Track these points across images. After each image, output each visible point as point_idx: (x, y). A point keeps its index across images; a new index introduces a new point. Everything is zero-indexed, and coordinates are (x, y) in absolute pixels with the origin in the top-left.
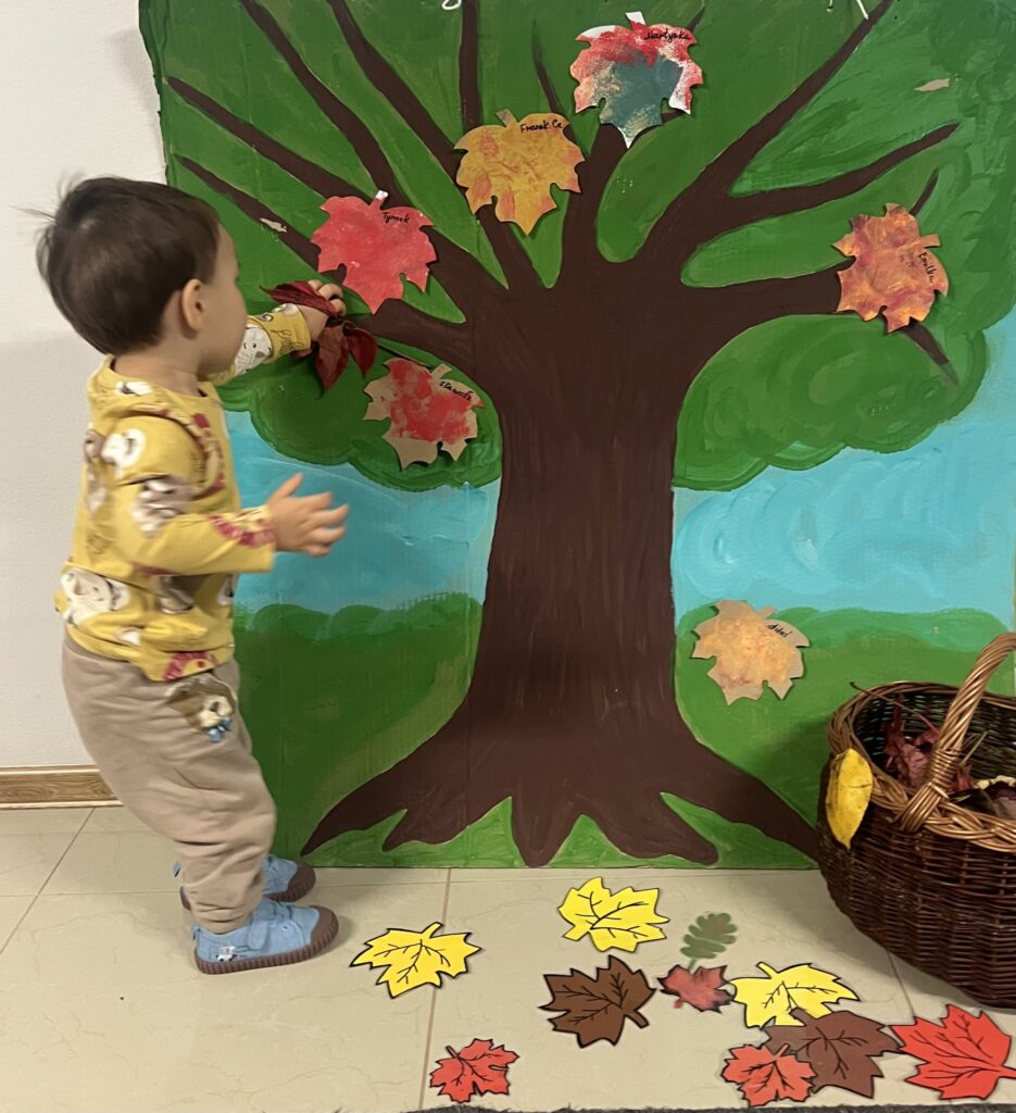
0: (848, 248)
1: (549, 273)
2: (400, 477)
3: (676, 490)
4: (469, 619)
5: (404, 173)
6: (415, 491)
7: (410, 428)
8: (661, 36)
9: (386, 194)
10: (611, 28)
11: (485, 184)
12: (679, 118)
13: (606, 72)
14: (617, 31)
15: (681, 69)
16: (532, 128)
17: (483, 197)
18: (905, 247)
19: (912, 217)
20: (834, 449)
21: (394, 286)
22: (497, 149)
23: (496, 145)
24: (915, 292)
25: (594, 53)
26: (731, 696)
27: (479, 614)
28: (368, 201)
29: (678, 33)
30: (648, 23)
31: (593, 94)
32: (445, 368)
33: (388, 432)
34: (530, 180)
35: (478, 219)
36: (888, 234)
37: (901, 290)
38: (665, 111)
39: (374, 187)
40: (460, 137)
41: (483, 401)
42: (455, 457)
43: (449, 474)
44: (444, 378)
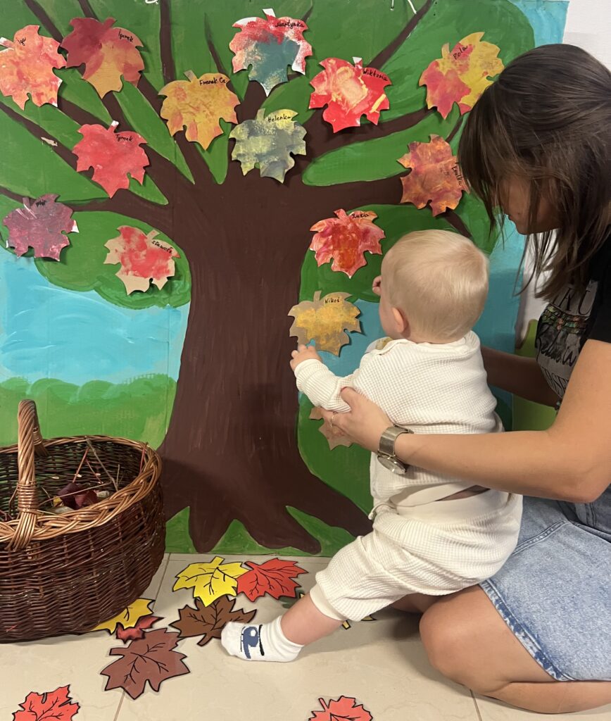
0: (407, 162)
1: (220, 174)
2: (126, 300)
4: (168, 391)
5: (129, 111)
6: (135, 309)
7: (133, 269)
8: (286, 24)
9: (117, 123)
10: (254, 19)
11: (179, 117)
12: (298, 78)
13: (252, 48)
14: (257, 21)
15: (299, 46)
16: (207, 83)
17: (177, 127)
18: (443, 163)
19: (447, 144)
21: (124, 181)
22: (185, 95)
23: (184, 93)
24: (447, 191)
25: (245, 35)
26: (332, 444)
27: (174, 388)
28: (107, 127)
29: (296, 23)
30: (278, 16)
31: (244, 61)
32: (157, 233)
33: (120, 272)
34: (207, 115)
35: (175, 139)
36: (432, 154)
37: (441, 190)
38: (290, 73)
39: (110, 118)
40: (162, 87)
41: (179, 254)
42: (160, 288)
43: (158, 299)
44: (154, 239)
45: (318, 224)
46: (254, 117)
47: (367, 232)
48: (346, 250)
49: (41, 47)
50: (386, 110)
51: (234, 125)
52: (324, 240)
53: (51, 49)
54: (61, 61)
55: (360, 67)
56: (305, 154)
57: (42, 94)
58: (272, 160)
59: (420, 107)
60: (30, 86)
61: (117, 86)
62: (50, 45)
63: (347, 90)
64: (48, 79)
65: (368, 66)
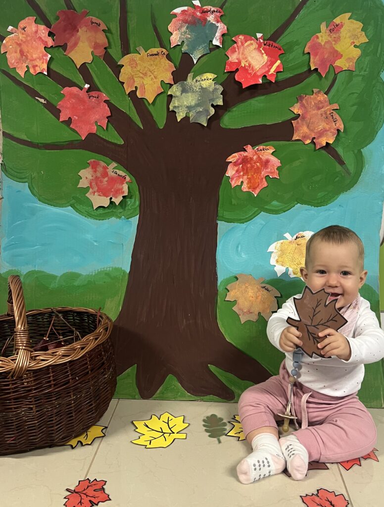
0: (296, 110)
1: (161, 122)
2: (93, 214)
3: (219, 222)
4: (122, 279)
5: (97, 77)
6: (100, 220)
7: (98, 191)
8: (208, 11)
9: (89, 86)
10: (186, 8)
11: (132, 80)
12: (217, 50)
13: (184, 29)
14: (188, 9)
15: (218, 26)
16: (152, 55)
17: (131, 87)
18: (323, 110)
19: (326, 96)
20: (292, 205)
21: (93, 128)
22: (137, 64)
24: (328, 131)
25: (179, 20)
26: (243, 319)
27: (127, 277)
28: (81, 89)
29: (216, 10)
30: (202, 6)
31: (178, 39)
32: (115, 164)
33: (89, 193)
34: (152, 79)
35: (129, 97)
36: (315, 103)
37: (322, 130)
38: (211, 47)
39: (83, 81)
40: (121, 59)
41: (131, 179)
42: (117, 204)
43: (115, 212)
44: (113, 169)
45: (231, 156)
46: (185, 79)
47: (267, 161)
48: (252, 175)
49: (36, 32)
50: (281, 72)
51: (171, 85)
52: (236, 168)
53: (43, 33)
54: (50, 42)
55: (262, 41)
56: (222, 104)
57: (37, 66)
58: (198, 110)
59: (305, 69)
60: (29, 60)
61: (89, 59)
62: (43, 30)
63: (252, 58)
64: (41, 55)
65: (267, 40)
